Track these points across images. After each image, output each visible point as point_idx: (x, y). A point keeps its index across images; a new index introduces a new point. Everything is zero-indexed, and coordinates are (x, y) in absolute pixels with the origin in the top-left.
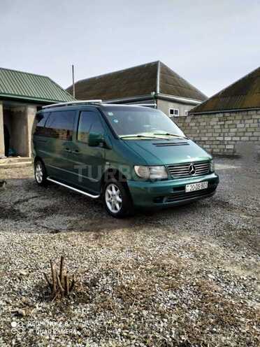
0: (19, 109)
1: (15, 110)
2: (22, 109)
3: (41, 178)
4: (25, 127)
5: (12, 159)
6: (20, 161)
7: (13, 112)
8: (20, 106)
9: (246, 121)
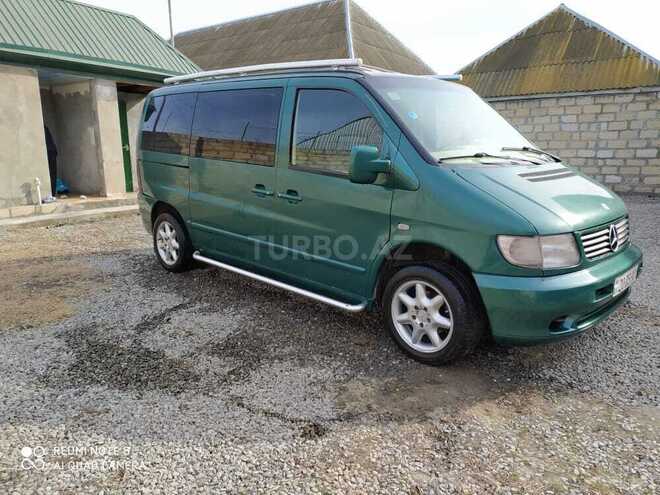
0: (72, 89)
1: (64, 91)
2: (83, 89)
3: (174, 254)
4: (91, 130)
5: (70, 202)
6: (88, 206)
7: (59, 95)
8: (82, 82)
9: (536, 120)
